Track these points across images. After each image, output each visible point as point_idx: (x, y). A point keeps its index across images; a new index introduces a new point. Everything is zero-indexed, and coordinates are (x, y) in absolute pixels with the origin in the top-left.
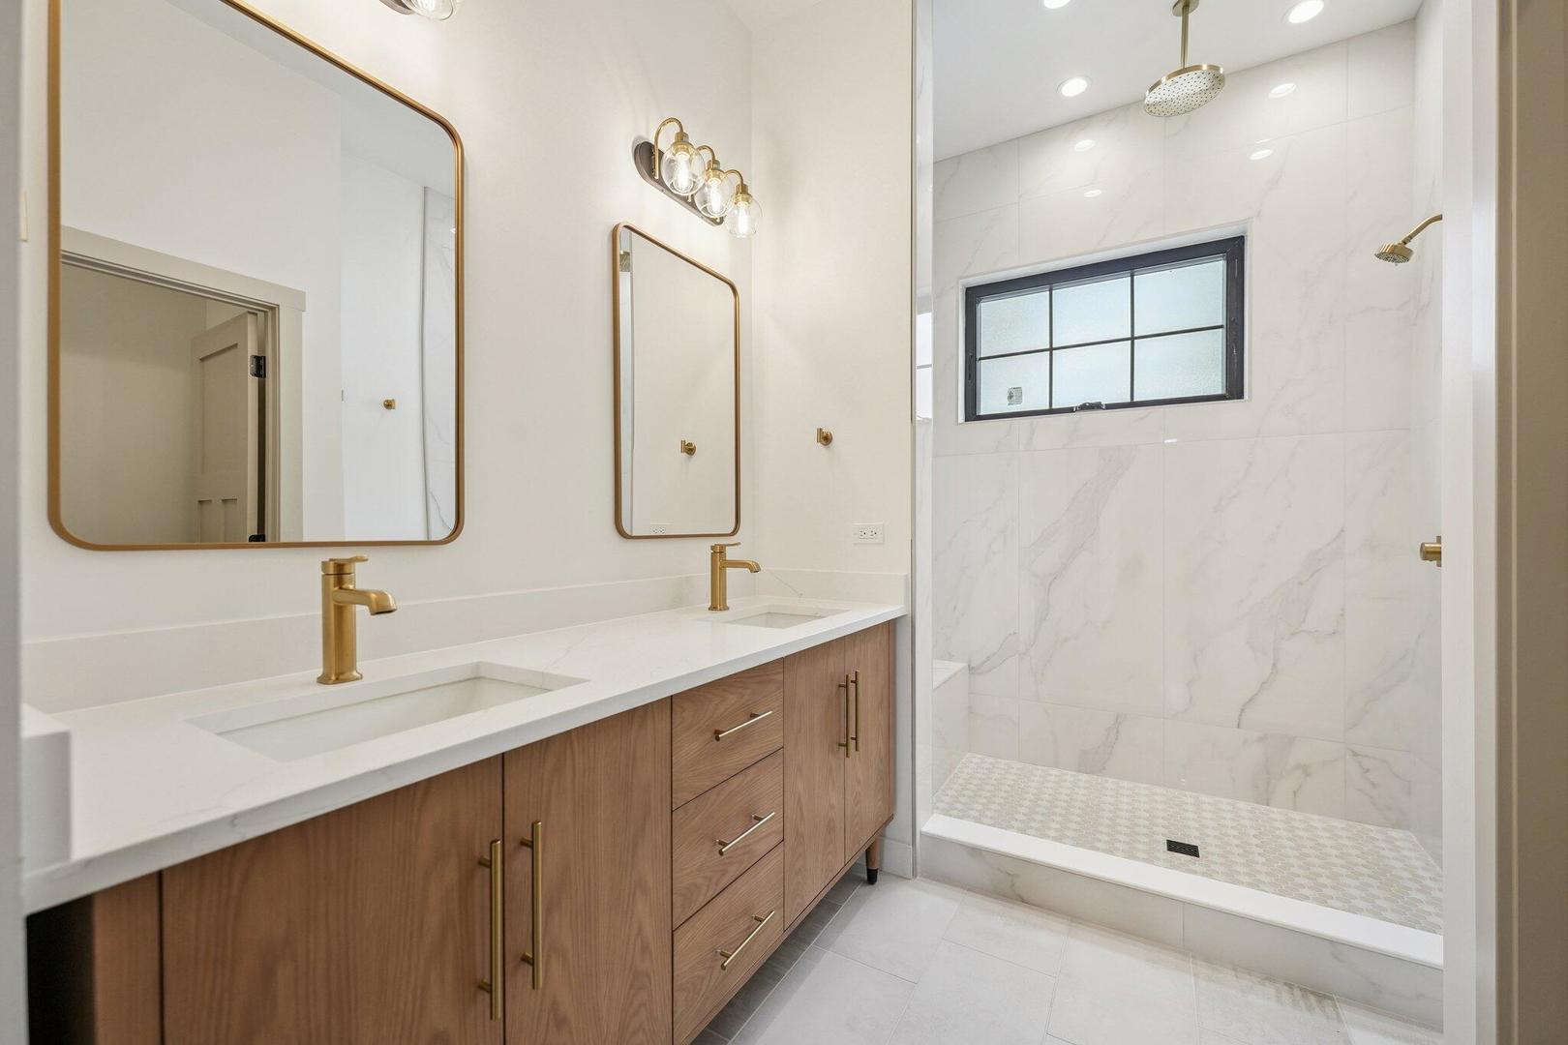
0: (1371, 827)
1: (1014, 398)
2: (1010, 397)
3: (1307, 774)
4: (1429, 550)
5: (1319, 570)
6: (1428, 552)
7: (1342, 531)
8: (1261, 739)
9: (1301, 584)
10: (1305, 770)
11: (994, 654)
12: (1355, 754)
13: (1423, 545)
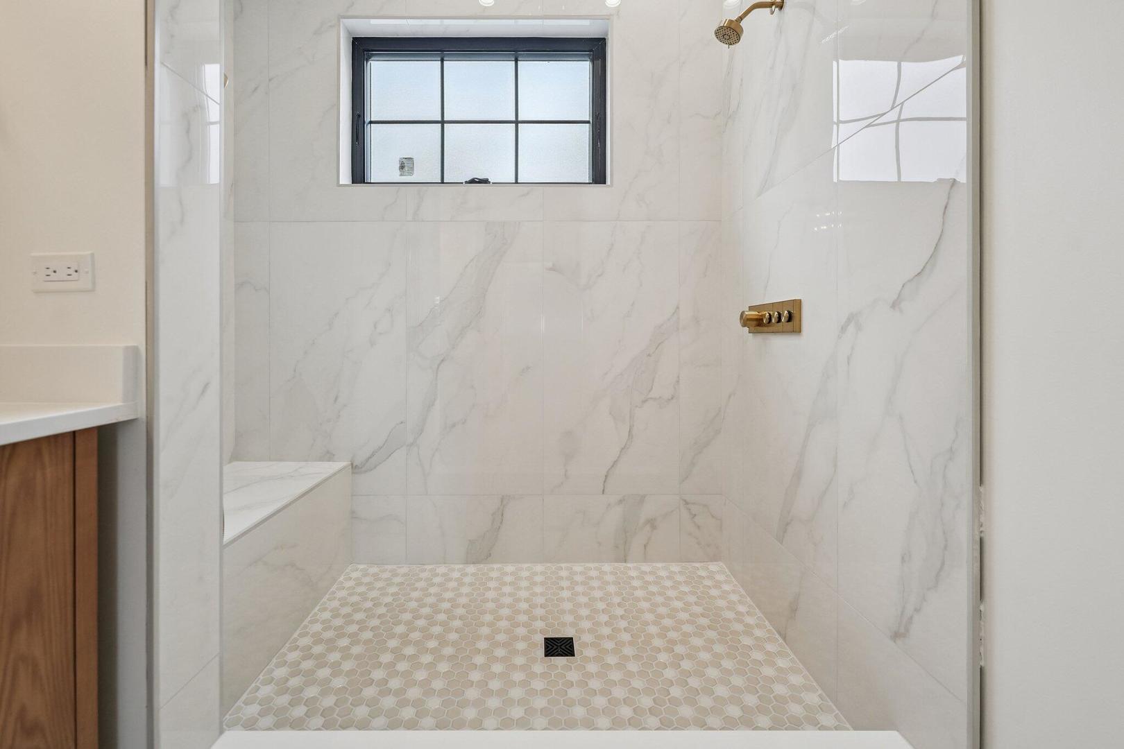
0: (697, 565)
1: (406, 169)
2: (402, 167)
3: (654, 527)
4: (748, 317)
5: (662, 342)
6: (748, 320)
7: (678, 308)
8: (620, 502)
9: (649, 355)
10: (652, 523)
11: (380, 448)
12: (687, 503)
13: (743, 313)
